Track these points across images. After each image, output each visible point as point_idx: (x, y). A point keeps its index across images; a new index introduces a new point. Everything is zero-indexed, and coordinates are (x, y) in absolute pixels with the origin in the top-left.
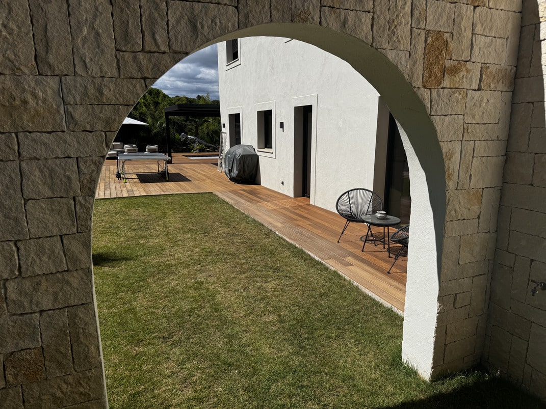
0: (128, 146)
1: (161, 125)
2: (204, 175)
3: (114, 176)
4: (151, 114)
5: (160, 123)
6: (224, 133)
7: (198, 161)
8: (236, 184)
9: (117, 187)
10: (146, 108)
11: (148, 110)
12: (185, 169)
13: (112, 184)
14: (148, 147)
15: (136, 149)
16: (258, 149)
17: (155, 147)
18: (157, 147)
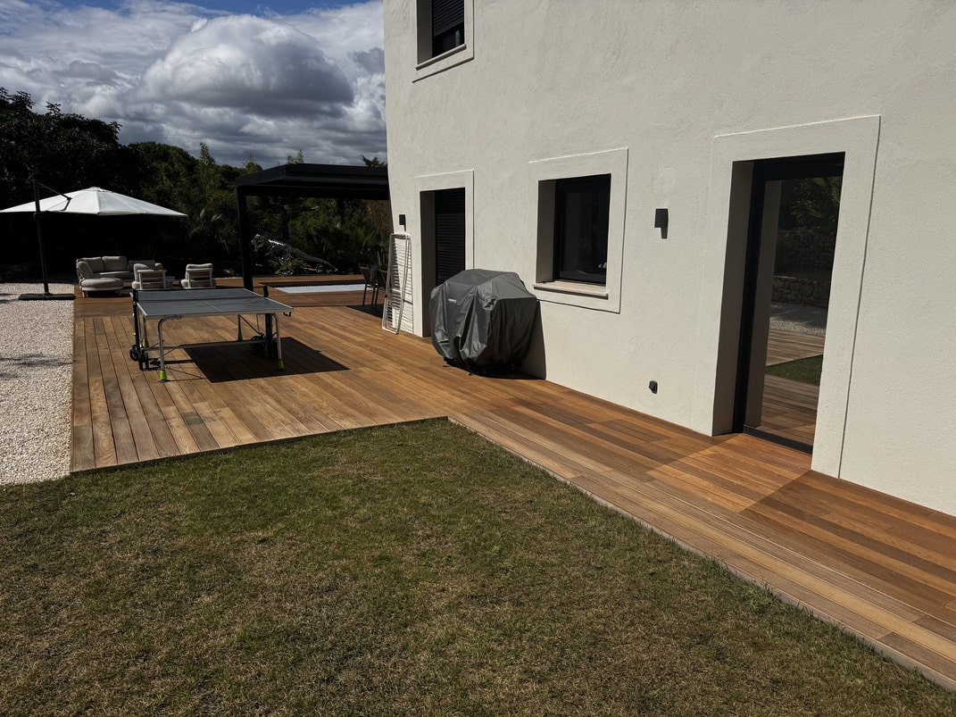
0: (143, 266)
1: (208, 216)
2: (360, 344)
3: (122, 354)
4: (181, 193)
5: (206, 212)
6: (402, 237)
7: (311, 300)
8: (475, 376)
9: (146, 400)
10: (171, 180)
11: (175, 186)
12: (300, 326)
13: (127, 387)
14: (190, 267)
15: (161, 274)
16: (537, 282)
17: (206, 266)
18: (210, 267)
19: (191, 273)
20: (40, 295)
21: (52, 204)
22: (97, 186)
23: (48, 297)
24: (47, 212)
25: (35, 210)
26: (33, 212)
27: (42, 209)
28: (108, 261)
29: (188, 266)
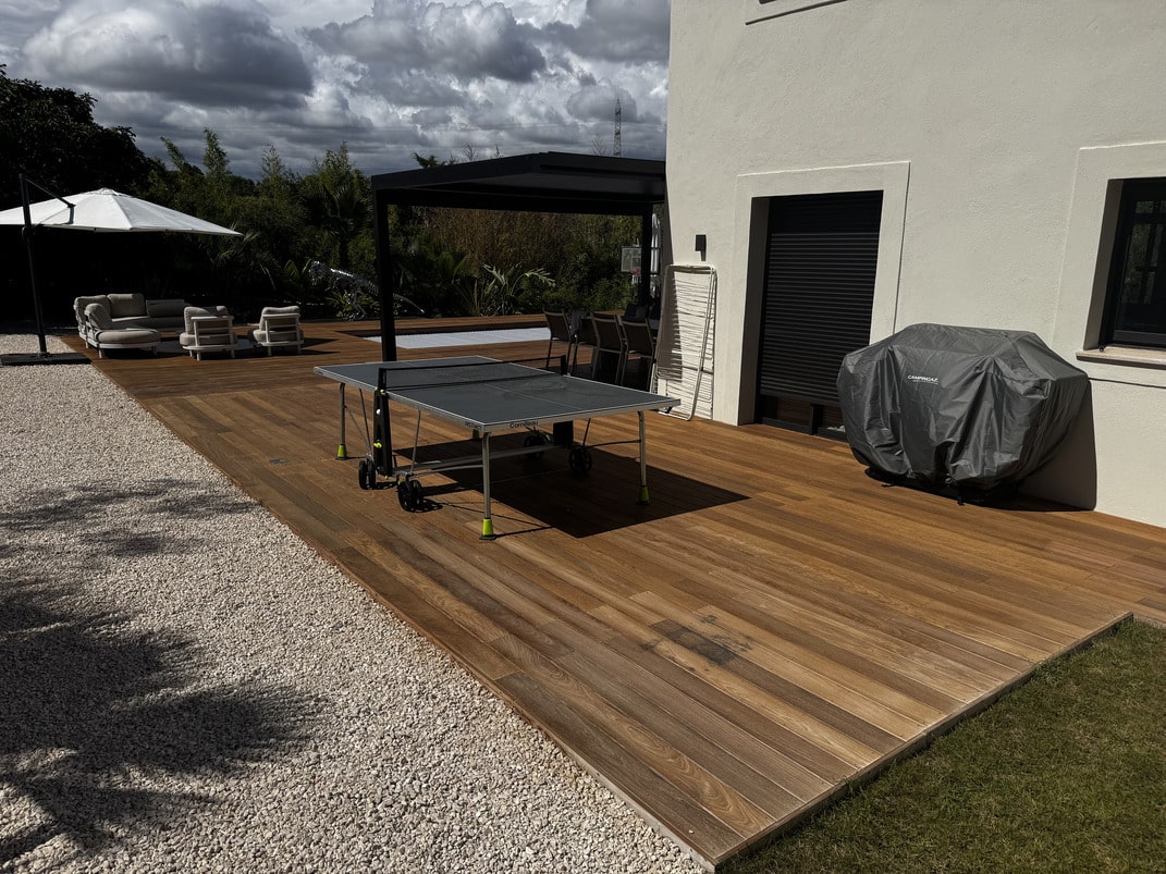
0: (199, 309)
13: (441, 555)
14: (268, 312)
15: (226, 321)
16: (1085, 349)
17: (290, 310)
18: (295, 311)
19: (270, 321)
20: (34, 356)
21: (48, 213)
22: (109, 188)
23: (45, 359)
24: (40, 226)
25: (23, 222)
26: (20, 226)
27: (35, 221)
28: (116, 300)
29: (265, 309)
